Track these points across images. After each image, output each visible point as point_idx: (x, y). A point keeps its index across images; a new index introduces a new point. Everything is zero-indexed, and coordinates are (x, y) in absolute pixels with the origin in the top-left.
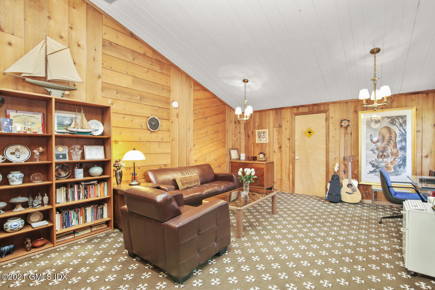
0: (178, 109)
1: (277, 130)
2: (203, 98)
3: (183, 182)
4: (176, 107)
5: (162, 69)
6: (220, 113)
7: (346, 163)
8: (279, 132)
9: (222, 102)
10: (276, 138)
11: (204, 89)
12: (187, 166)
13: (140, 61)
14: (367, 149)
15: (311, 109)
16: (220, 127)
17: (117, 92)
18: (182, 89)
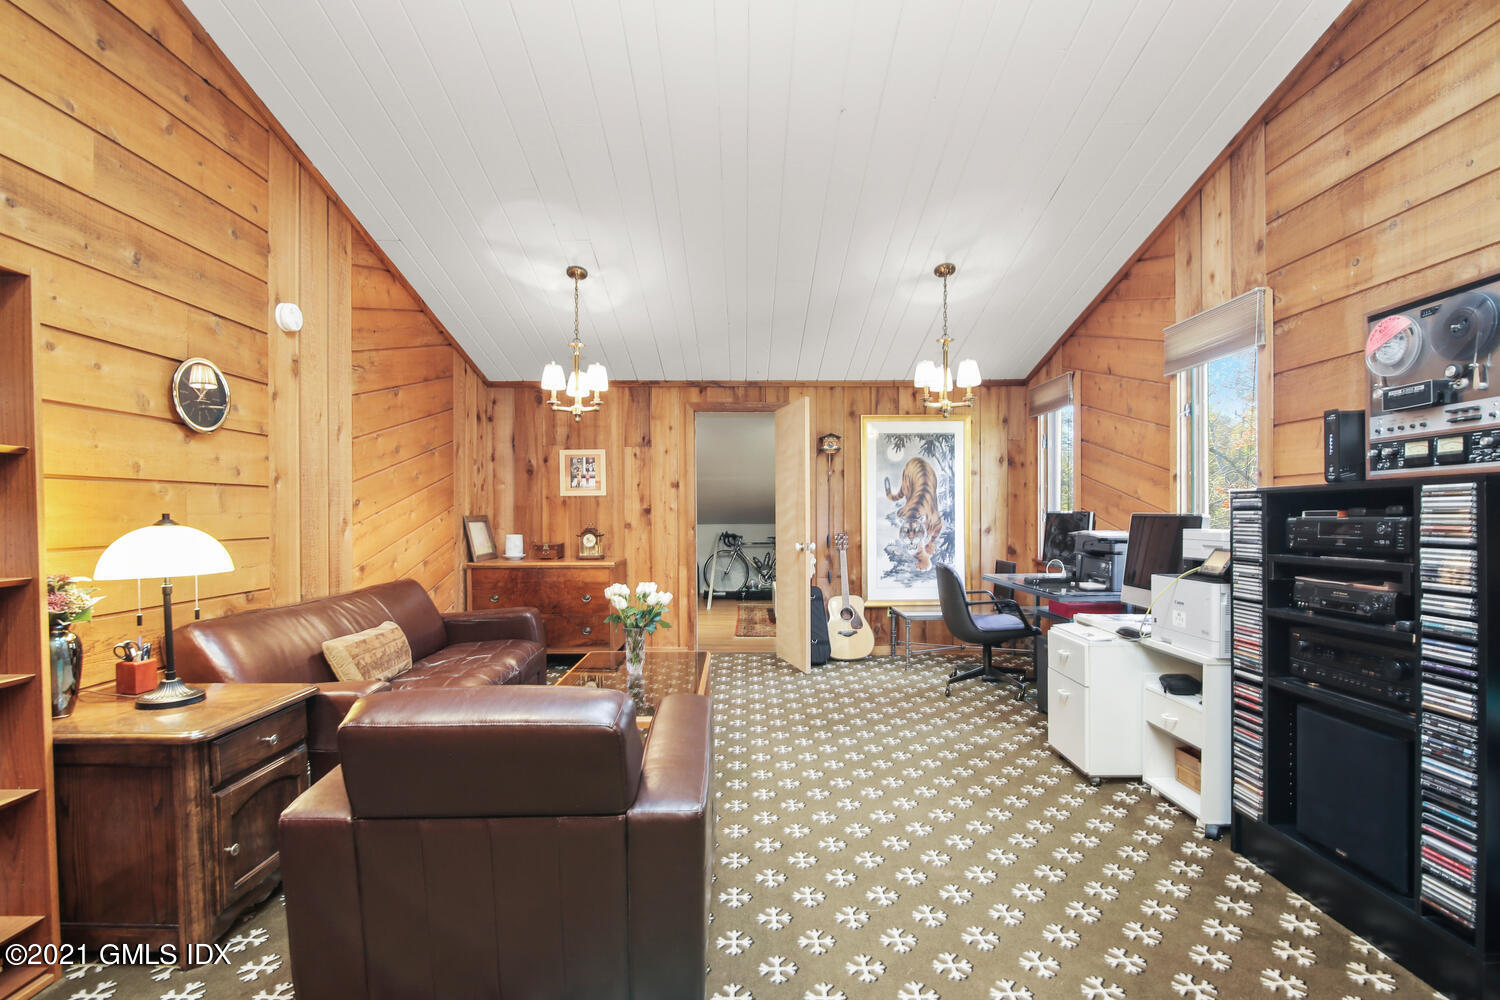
0: (297, 337)
1: (635, 455)
2: (385, 307)
3: (363, 663)
4: (295, 328)
5: (233, 135)
6: (438, 378)
7: (833, 552)
8: (644, 460)
9: (442, 332)
10: (631, 481)
11: (388, 271)
12: (334, 591)
13: (131, 63)
14: (879, 515)
15: (740, 395)
16: (436, 431)
17: (11, 196)
18: (312, 251)
